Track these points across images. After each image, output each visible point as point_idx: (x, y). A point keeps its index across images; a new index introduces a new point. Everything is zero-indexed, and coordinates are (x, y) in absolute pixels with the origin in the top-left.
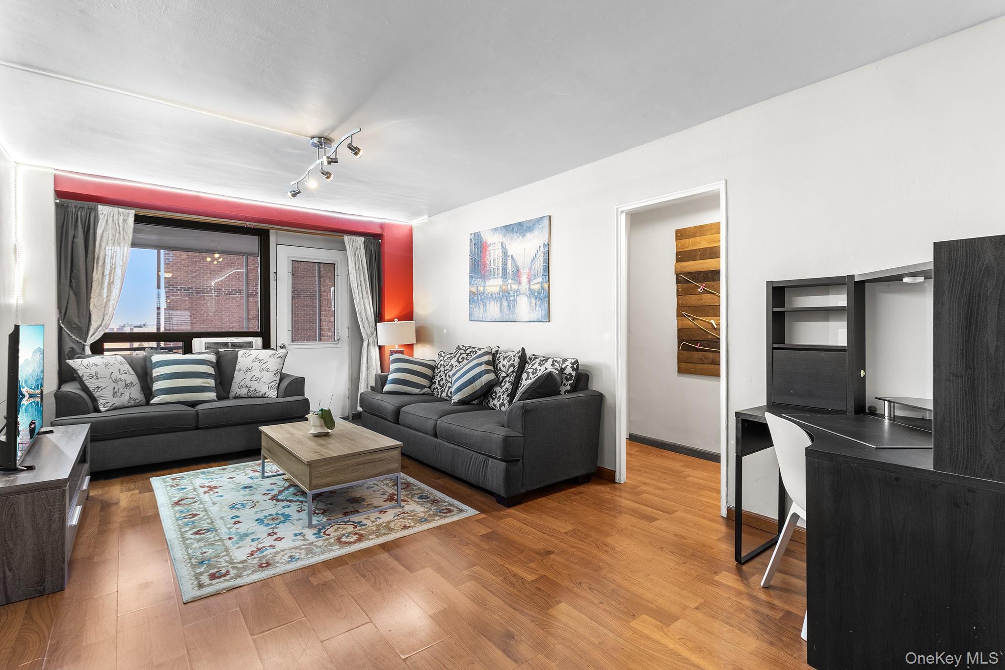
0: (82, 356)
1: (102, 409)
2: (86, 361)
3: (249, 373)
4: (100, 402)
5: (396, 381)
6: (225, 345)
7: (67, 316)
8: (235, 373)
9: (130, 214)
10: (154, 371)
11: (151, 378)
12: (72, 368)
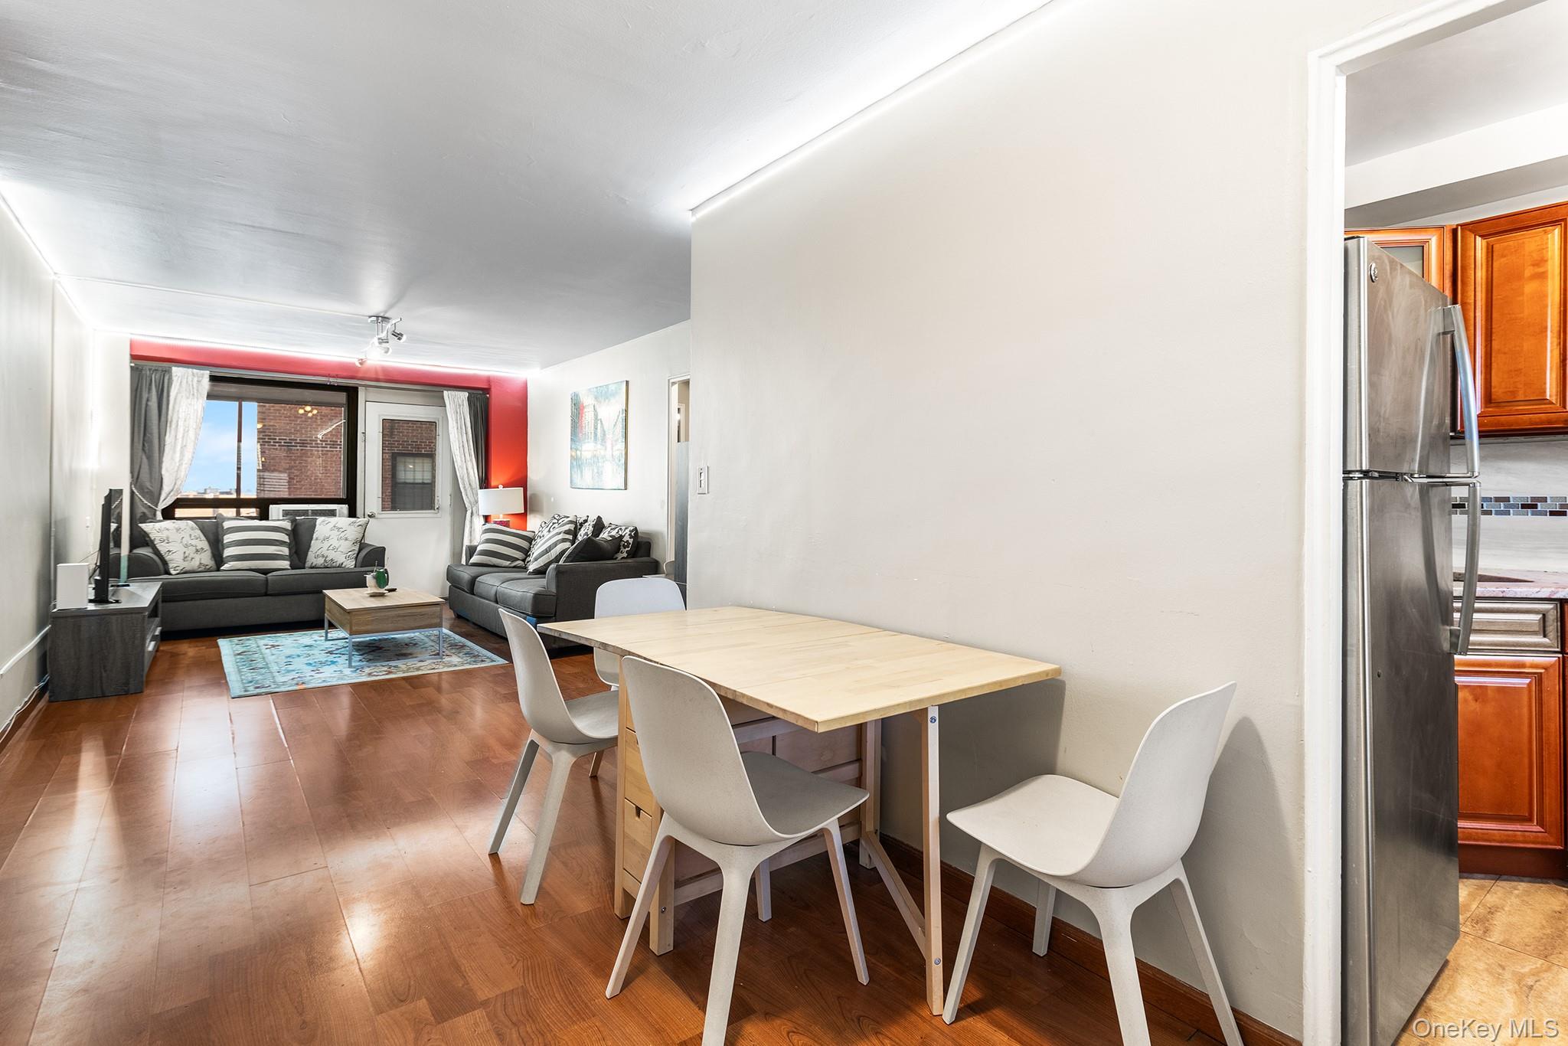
0: (153, 519)
1: (173, 572)
2: (157, 525)
3: (326, 542)
4: (171, 565)
5: (485, 553)
6: (305, 513)
7: (139, 480)
8: (313, 542)
9: (206, 374)
10: (225, 537)
11: (223, 545)
12: (145, 532)
